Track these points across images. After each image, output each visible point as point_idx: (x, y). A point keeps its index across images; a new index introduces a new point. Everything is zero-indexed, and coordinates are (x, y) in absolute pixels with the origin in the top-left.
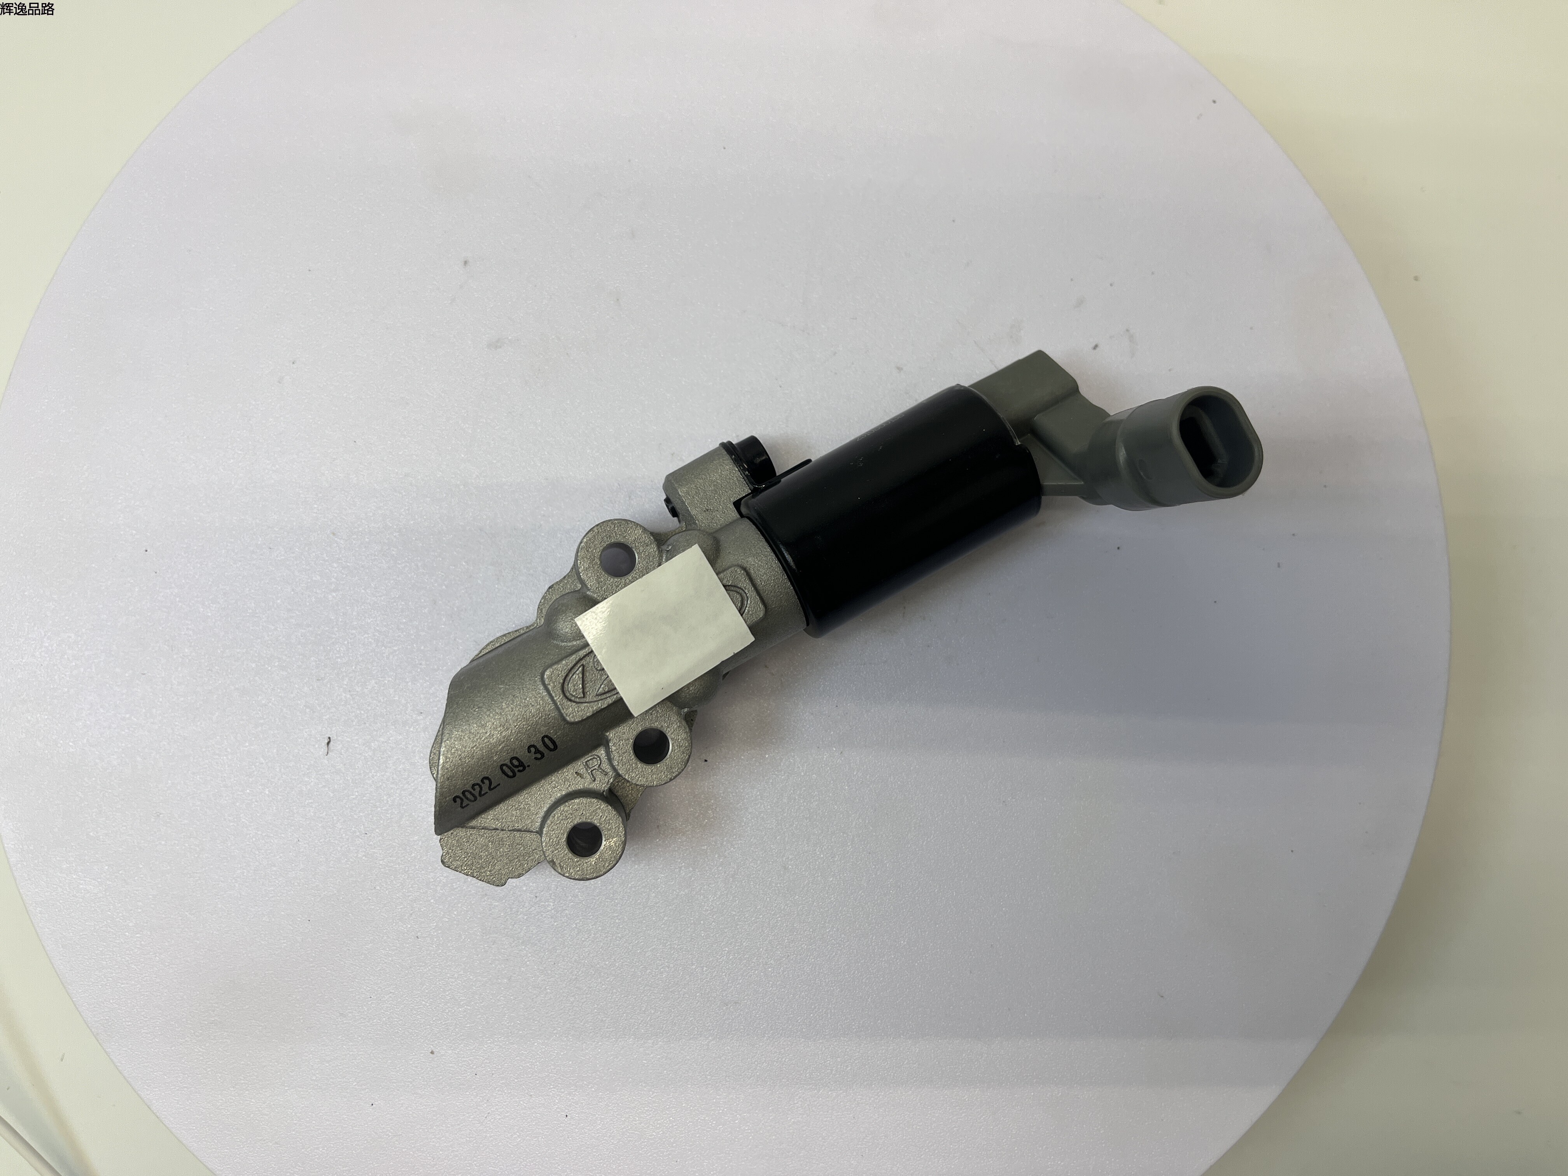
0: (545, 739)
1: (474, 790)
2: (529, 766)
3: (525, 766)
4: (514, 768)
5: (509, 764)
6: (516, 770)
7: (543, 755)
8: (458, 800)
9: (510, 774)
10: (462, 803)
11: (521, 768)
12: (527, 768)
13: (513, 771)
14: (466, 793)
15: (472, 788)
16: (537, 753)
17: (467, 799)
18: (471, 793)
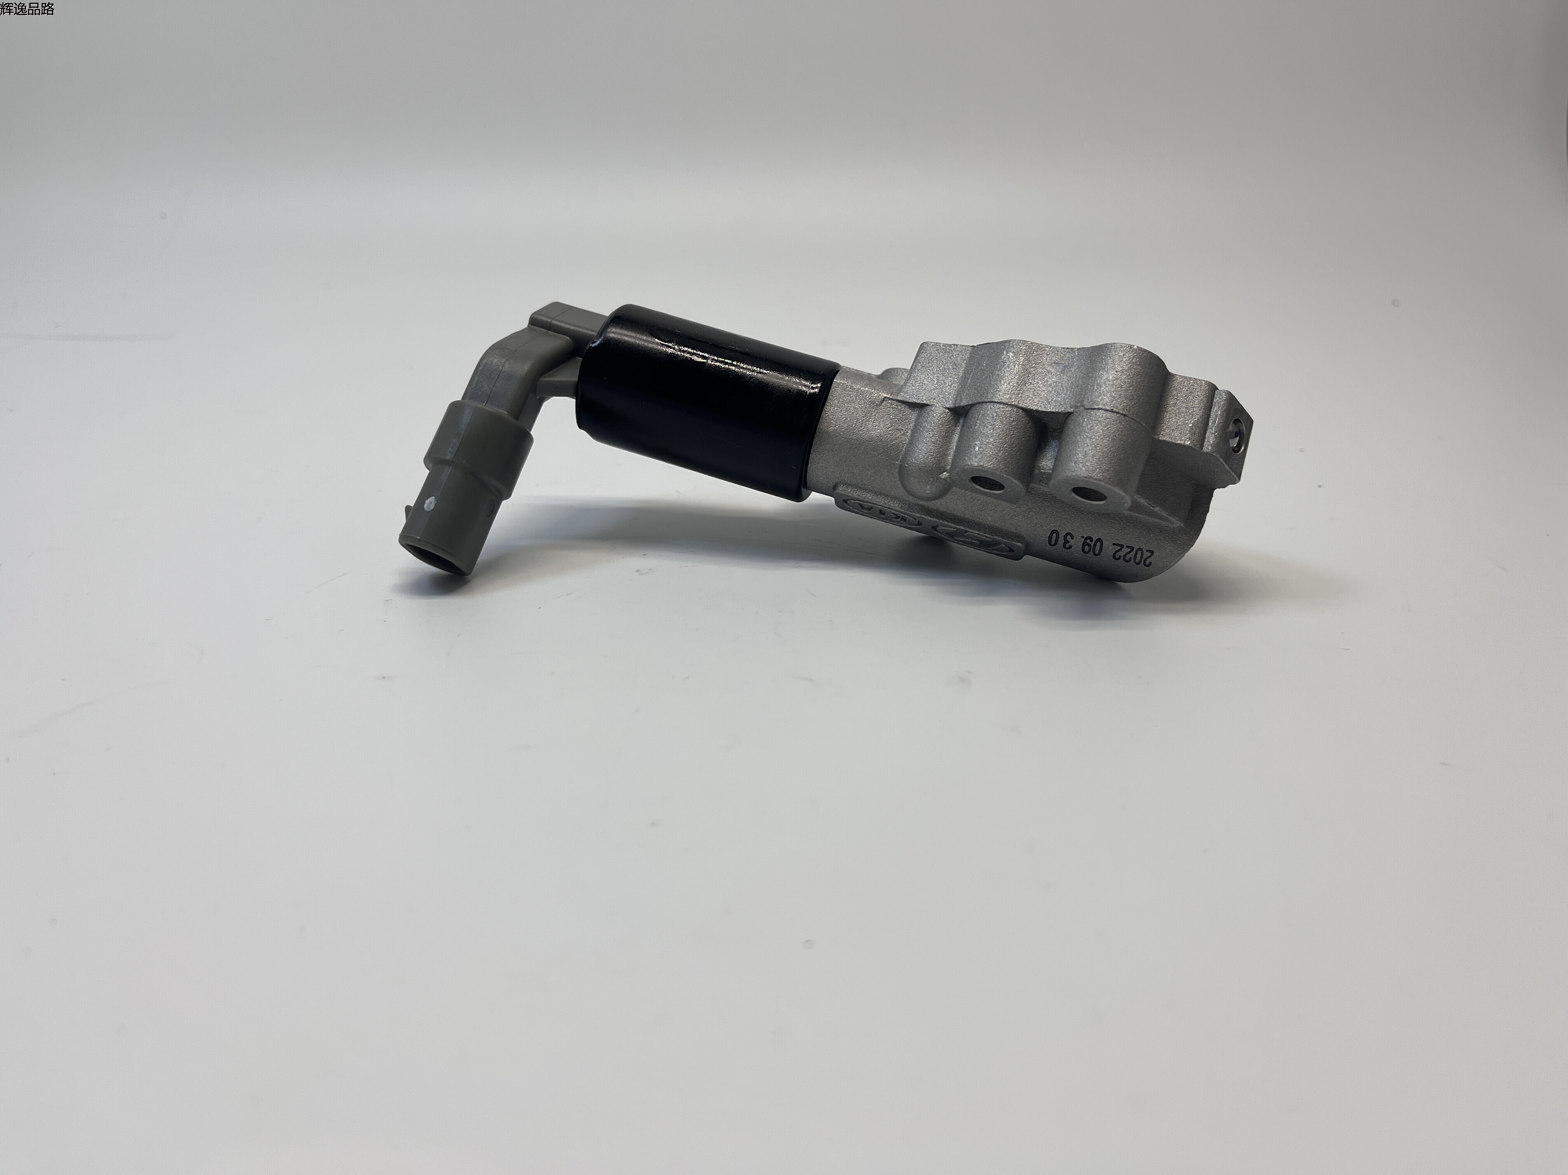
0: (1053, 544)
1: (1131, 558)
2: (1083, 537)
3: (1085, 540)
4: (1092, 546)
5: (1091, 552)
6: (1092, 544)
7: (1065, 537)
8: (1147, 563)
9: (1099, 544)
10: (1149, 557)
11: (1088, 541)
12: (1085, 537)
13: (1095, 545)
14: (1137, 561)
15: (1130, 561)
16: (1068, 541)
17: (1142, 557)
18: (1135, 559)
